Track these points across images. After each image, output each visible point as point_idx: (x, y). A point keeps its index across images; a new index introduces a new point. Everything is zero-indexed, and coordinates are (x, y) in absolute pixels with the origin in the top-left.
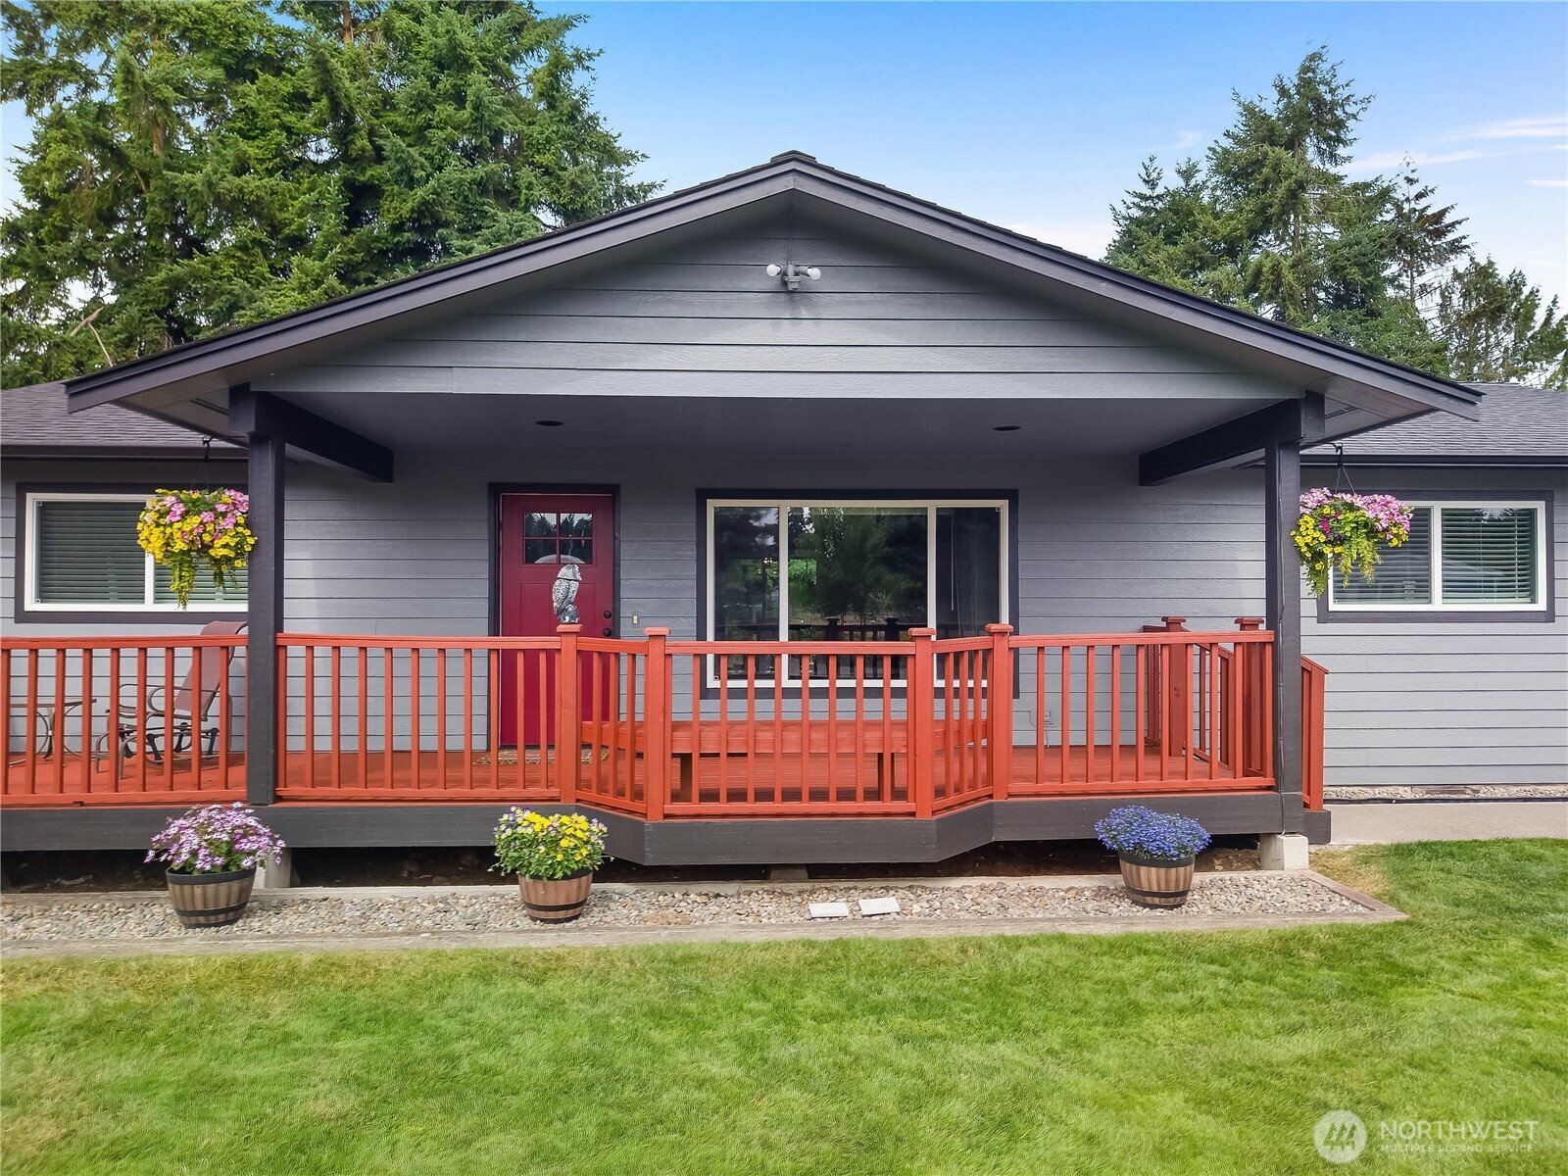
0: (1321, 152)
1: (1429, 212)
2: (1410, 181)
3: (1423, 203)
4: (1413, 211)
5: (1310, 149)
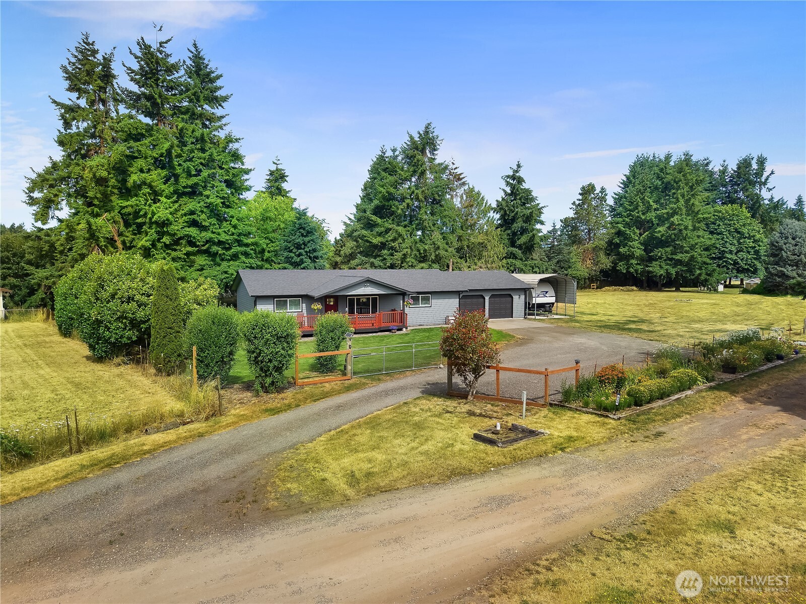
0: (430, 152)
1: (457, 174)
2: (453, 163)
3: (456, 171)
4: (453, 173)
5: (427, 151)
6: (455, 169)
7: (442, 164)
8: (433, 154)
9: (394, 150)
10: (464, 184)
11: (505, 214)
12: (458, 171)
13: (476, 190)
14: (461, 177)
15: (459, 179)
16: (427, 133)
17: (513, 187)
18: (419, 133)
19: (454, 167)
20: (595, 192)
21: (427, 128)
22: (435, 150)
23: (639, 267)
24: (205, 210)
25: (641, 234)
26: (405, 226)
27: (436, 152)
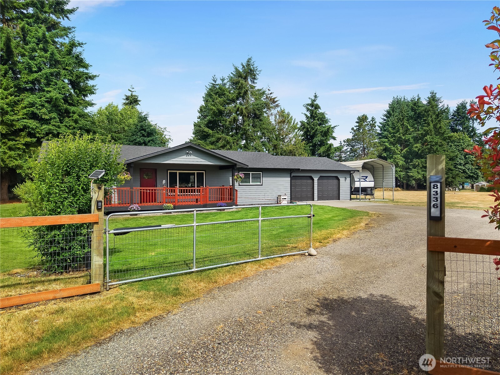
0: (251, 81)
1: (272, 98)
2: (269, 90)
3: (271, 95)
4: (269, 97)
5: (249, 80)
6: (270, 94)
7: (260, 90)
8: (254, 82)
9: (223, 80)
10: (277, 106)
11: (308, 131)
12: (273, 96)
13: (286, 112)
14: (275, 100)
15: (274, 102)
16: (248, 65)
17: (312, 112)
18: (243, 65)
19: (270, 92)
20: (367, 121)
21: (248, 61)
22: (255, 79)
23: (402, 173)
24: (46, 105)
25: (402, 150)
26: (232, 136)
27: (255, 81)
